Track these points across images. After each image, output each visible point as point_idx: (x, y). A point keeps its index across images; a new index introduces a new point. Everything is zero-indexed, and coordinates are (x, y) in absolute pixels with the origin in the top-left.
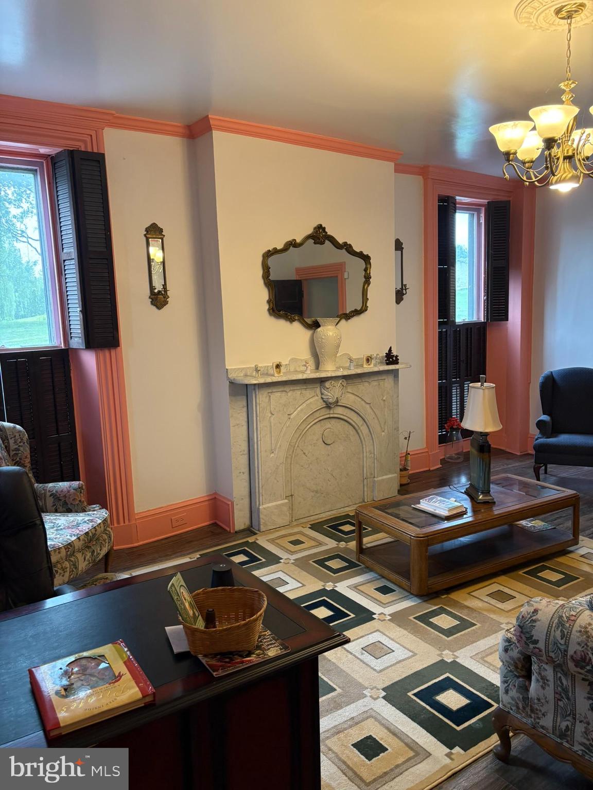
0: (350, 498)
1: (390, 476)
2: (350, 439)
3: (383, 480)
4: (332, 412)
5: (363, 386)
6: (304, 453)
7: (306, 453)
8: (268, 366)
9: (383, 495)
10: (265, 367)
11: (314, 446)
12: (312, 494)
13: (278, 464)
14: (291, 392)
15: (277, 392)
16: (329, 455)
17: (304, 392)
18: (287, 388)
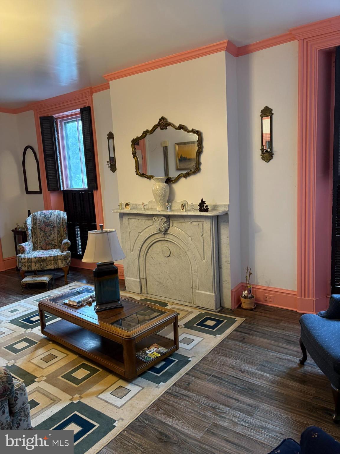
0: (182, 296)
1: (208, 293)
2: (181, 258)
3: (202, 294)
4: (166, 237)
5: (186, 224)
6: (152, 258)
7: (153, 258)
8: (137, 204)
9: (202, 304)
10: (136, 204)
11: (158, 255)
12: (158, 283)
13: (135, 259)
14: (140, 220)
15: (133, 219)
16: (167, 263)
17: (147, 221)
18: (138, 218)
